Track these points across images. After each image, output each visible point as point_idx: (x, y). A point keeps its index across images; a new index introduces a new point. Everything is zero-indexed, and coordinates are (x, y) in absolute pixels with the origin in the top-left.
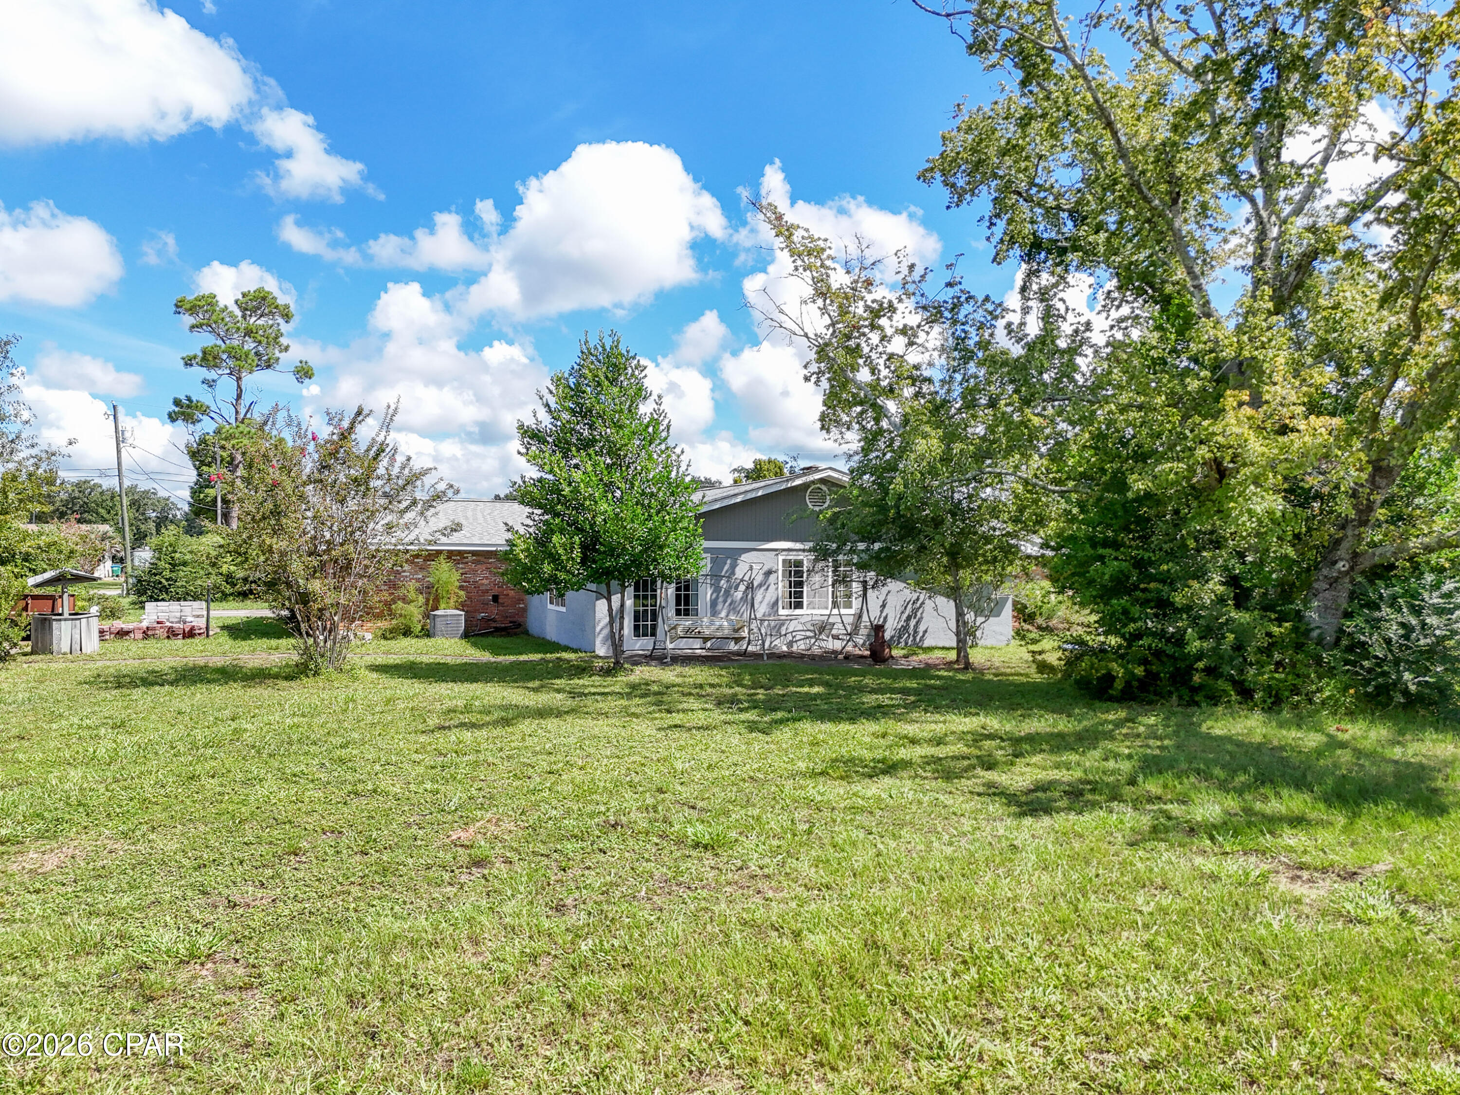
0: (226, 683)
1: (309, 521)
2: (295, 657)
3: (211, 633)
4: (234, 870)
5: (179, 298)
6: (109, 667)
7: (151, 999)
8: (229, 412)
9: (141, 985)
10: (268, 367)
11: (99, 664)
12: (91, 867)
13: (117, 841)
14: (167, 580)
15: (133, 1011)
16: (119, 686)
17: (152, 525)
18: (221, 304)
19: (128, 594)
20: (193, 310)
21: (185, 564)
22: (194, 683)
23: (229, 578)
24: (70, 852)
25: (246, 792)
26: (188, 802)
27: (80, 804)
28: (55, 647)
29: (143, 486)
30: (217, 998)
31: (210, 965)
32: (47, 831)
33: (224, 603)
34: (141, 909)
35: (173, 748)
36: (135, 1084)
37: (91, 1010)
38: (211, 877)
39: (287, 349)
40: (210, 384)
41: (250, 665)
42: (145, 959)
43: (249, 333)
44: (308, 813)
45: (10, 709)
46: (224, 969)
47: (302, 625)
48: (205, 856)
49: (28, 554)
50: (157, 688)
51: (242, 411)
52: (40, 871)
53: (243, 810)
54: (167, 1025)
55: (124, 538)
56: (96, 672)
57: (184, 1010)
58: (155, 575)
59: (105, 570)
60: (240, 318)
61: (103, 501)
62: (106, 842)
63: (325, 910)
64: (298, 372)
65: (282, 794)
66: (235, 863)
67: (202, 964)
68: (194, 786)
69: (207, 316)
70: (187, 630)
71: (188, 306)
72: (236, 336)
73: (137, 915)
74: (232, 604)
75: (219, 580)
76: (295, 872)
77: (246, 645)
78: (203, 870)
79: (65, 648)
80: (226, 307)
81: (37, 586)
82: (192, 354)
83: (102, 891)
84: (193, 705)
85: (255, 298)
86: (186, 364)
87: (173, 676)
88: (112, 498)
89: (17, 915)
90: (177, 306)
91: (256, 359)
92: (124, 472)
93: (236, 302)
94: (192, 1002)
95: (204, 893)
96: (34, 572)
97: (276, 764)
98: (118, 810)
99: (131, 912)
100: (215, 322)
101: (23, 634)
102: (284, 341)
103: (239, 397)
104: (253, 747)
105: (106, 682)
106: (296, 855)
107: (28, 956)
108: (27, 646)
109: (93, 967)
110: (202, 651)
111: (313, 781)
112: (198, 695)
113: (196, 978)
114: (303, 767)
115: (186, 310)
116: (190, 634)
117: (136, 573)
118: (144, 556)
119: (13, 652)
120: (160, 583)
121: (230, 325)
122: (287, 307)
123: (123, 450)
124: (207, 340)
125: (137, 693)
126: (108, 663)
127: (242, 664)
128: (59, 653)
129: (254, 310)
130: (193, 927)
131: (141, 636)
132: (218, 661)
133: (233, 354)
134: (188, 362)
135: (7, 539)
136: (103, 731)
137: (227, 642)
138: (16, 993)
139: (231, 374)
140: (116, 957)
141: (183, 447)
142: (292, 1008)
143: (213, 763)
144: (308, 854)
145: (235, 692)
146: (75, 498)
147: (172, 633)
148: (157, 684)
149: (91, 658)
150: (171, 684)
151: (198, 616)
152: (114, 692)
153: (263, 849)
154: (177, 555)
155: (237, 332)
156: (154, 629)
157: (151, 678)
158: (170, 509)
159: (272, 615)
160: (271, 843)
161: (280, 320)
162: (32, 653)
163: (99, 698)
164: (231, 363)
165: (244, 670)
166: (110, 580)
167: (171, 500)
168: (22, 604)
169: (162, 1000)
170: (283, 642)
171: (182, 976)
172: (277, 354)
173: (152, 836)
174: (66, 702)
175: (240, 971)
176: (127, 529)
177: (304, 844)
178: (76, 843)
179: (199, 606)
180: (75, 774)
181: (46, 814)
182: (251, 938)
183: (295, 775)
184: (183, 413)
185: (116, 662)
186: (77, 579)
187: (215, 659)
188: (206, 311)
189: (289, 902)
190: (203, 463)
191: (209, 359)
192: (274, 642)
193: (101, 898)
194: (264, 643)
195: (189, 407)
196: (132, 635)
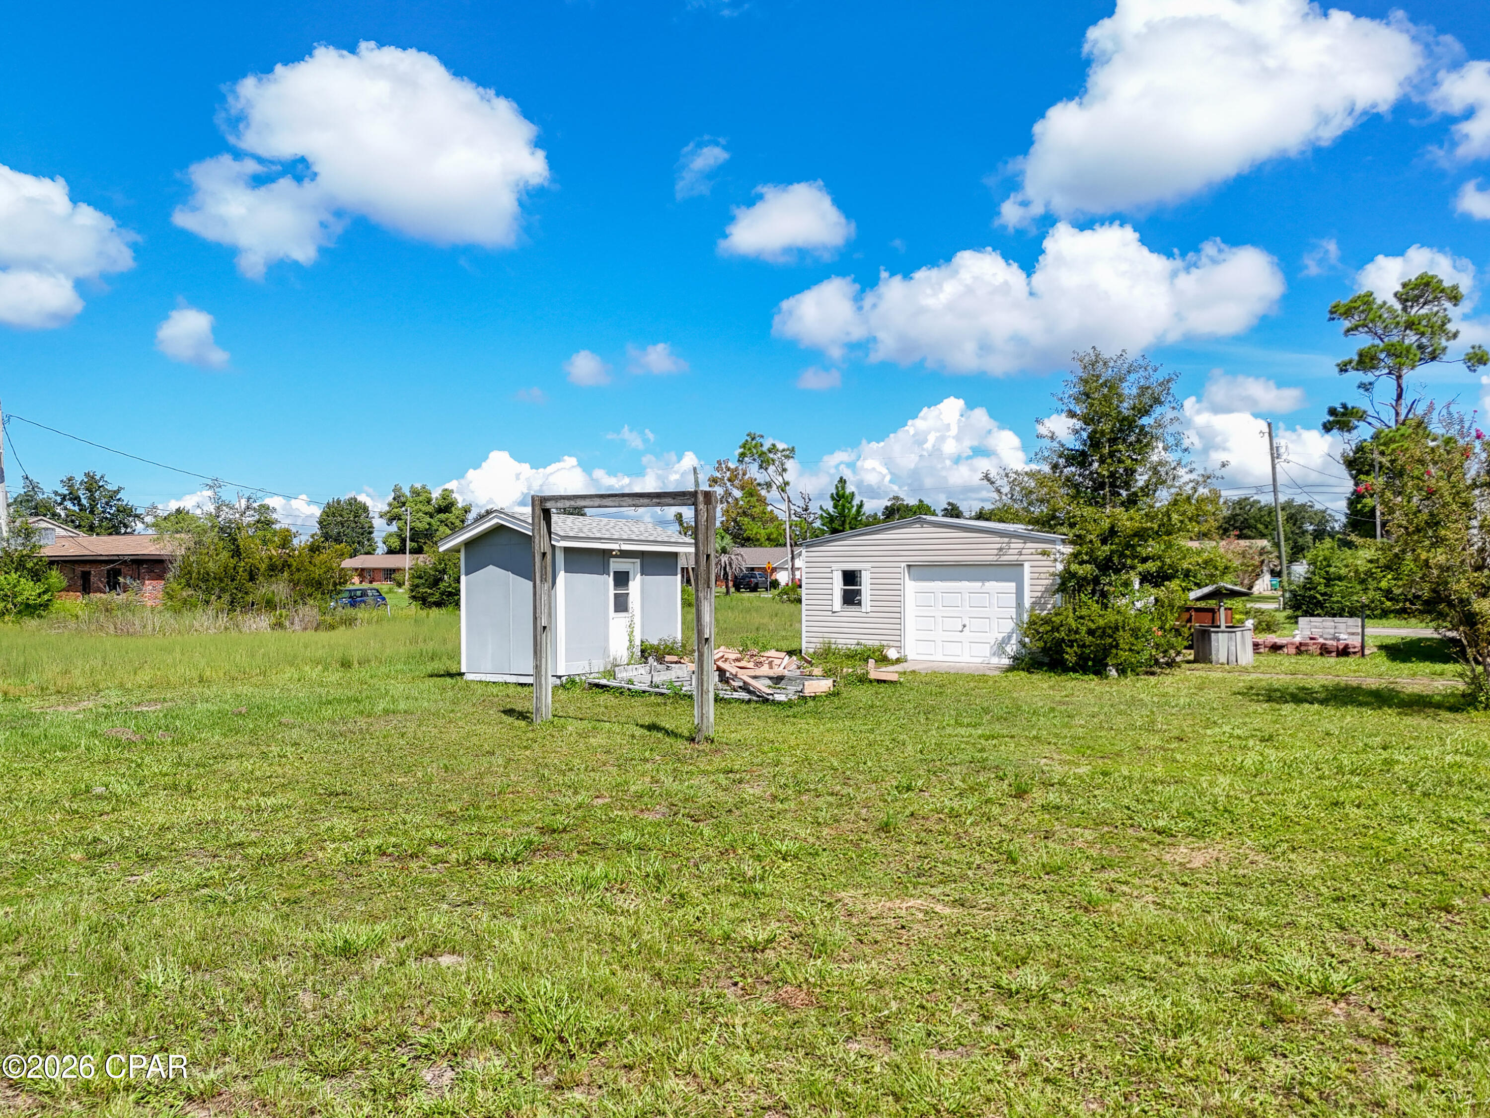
0: (1380, 708)
1: (1475, 531)
2: (1461, 686)
3: (1367, 652)
4: (1375, 912)
5: (1333, 303)
6: (1261, 680)
7: (1281, 1020)
8: (1388, 416)
9: (1272, 1003)
10: (1433, 359)
11: (1253, 676)
12: (1233, 873)
13: (1258, 853)
14: (1322, 595)
15: (1262, 1025)
16: (1269, 700)
17: (1309, 538)
18: (1379, 301)
19: (1284, 608)
20: (1348, 313)
21: (1340, 578)
22: (1345, 704)
23: (1388, 593)
24: (1215, 854)
25: (1394, 829)
26: (1330, 829)
27: (1226, 811)
28: (1214, 657)
29: (1300, 500)
30: (1348, 1042)
31: (1343, 1005)
32: (1197, 830)
33: (1384, 621)
34: (1278, 927)
35: (1318, 769)
36: (1261, 1099)
37: (1225, 1011)
38: (1351, 912)
39: (1455, 335)
40: (1366, 387)
41: (1409, 690)
42: (1278, 978)
43: (1410, 325)
44: (1465, 868)
45: (1173, 711)
46: (1359, 1014)
47: (1469, 650)
48: (1345, 890)
49: (1188, 571)
50: (1307, 706)
51: (1403, 412)
52: (1188, 866)
53: (1389, 848)
54: (1295, 1051)
55: (1280, 552)
56: (1248, 684)
57: (1312, 1042)
58: (1310, 589)
59: (1263, 585)
60: (1400, 312)
61: (1262, 516)
62: (1248, 851)
63: (1481, 985)
64: (1469, 360)
65: (1436, 840)
66: (1377, 904)
67: (1335, 1002)
68: (1337, 813)
69: (1363, 316)
70: (1341, 647)
71: (1342, 310)
72: (1395, 331)
73: (1272, 931)
74: (1394, 621)
75: (1378, 595)
76: (1445, 932)
77: (1405, 668)
78: (1342, 903)
79: (1223, 659)
80: (1385, 303)
81: (1198, 599)
82: (1347, 358)
83: (1242, 899)
84: (1342, 728)
85: (1416, 287)
86: (1341, 370)
87: (1323, 695)
88: (1270, 513)
89: (1168, 902)
90: (1331, 312)
91: (1418, 353)
92: (1279, 488)
93: (1396, 295)
94: (1321, 1037)
95: (1343, 928)
96: (1199, 586)
97: (1431, 805)
98: (1261, 823)
99: (1267, 927)
100: (1372, 321)
101: (1186, 643)
102: (1451, 327)
103: (1399, 396)
104: (1406, 782)
105: (1258, 695)
106: (1449, 912)
107: (1174, 943)
108: (1190, 655)
109: (1230, 970)
110: (1355, 671)
111: (1474, 832)
112: (1348, 717)
113: (1327, 1014)
114: (1463, 814)
115: (1341, 315)
116: (1344, 652)
117: (1293, 587)
118: (1300, 569)
119: (1178, 659)
120: (1315, 598)
121: (1388, 321)
122: (1455, 288)
123: (1278, 466)
124: (1363, 341)
125: (1287, 708)
126: (1261, 676)
127: (1399, 688)
128: (1217, 663)
129: (1416, 299)
130: (1328, 959)
131: (1294, 651)
132: (1372, 683)
133: (1393, 352)
134: (1343, 368)
135: (1170, 557)
136: (1251, 743)
137: (1384, 664)
138: (1162, 973)
139: (1390, 373)
140: (1250, 968)
141: (1338, 457)
142: (1431, 1083)
143: (1359, 792)
144: (1463, 915)
145: (1390, 717)
146: (1237, 515)
147: (1325, 651)
148: (1307, 701)
149: (1245, 670)
150: (1322, 702)
151: (1353, 634)
152: (1265, 705)
153: (1407, 896)
154: (1332, 570)
155: (1396, 327)
156: (1306, 645)
157: (1301, 695)
158: (1327, 521)
159: (1436, 636)
160: (1419, 892)
161: (1448, 305)
162: (1195, 661)
163: (1251, 710)
164: (1390, 362)
165: (1402, 696)
166: (1269, 593)
167: (1329, 512)
168: (1186, 616)
169: (1292, 1025)
170: (1450, 667)
171: (1313, 1008)
172: (1444, 343)
173: (1292, 856)
174: (1221, 711)
175: (1376, 1022)
176: (1282, 543)
177: (1457, 902)
178: (1220, 847)
179: (1354, 623)
180: (1224, 780)
181: (1196, 814)
182: (1389, 990)
183: (1453, 822)
184: (1338, 422)
185: (1268, 676)
186: (1233, 594)
187: (1369, 680)
188: (1362, 312)
189: (1436, 963)
190: (1360, 472)
191: (1367, 361)
192: (1438, 667)
193: (1241, 906)
194: (1427, 667)
195: (1343, 414)
196: (1285, 650)
